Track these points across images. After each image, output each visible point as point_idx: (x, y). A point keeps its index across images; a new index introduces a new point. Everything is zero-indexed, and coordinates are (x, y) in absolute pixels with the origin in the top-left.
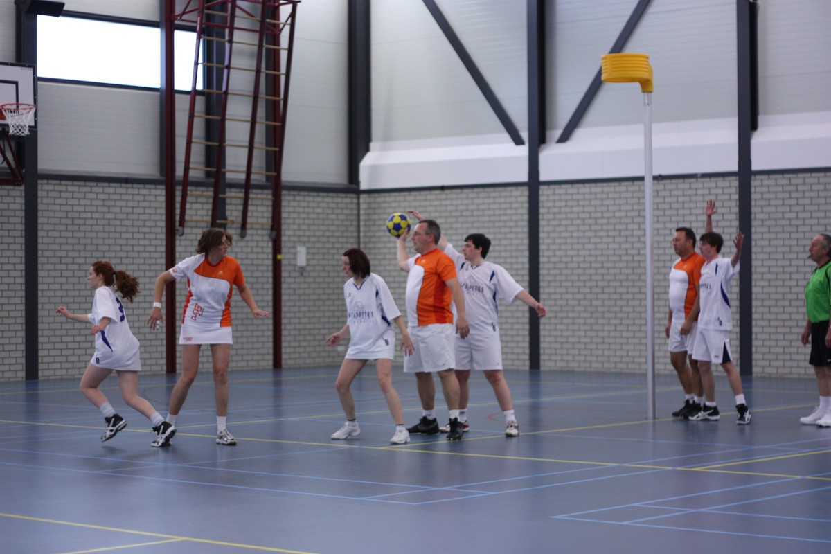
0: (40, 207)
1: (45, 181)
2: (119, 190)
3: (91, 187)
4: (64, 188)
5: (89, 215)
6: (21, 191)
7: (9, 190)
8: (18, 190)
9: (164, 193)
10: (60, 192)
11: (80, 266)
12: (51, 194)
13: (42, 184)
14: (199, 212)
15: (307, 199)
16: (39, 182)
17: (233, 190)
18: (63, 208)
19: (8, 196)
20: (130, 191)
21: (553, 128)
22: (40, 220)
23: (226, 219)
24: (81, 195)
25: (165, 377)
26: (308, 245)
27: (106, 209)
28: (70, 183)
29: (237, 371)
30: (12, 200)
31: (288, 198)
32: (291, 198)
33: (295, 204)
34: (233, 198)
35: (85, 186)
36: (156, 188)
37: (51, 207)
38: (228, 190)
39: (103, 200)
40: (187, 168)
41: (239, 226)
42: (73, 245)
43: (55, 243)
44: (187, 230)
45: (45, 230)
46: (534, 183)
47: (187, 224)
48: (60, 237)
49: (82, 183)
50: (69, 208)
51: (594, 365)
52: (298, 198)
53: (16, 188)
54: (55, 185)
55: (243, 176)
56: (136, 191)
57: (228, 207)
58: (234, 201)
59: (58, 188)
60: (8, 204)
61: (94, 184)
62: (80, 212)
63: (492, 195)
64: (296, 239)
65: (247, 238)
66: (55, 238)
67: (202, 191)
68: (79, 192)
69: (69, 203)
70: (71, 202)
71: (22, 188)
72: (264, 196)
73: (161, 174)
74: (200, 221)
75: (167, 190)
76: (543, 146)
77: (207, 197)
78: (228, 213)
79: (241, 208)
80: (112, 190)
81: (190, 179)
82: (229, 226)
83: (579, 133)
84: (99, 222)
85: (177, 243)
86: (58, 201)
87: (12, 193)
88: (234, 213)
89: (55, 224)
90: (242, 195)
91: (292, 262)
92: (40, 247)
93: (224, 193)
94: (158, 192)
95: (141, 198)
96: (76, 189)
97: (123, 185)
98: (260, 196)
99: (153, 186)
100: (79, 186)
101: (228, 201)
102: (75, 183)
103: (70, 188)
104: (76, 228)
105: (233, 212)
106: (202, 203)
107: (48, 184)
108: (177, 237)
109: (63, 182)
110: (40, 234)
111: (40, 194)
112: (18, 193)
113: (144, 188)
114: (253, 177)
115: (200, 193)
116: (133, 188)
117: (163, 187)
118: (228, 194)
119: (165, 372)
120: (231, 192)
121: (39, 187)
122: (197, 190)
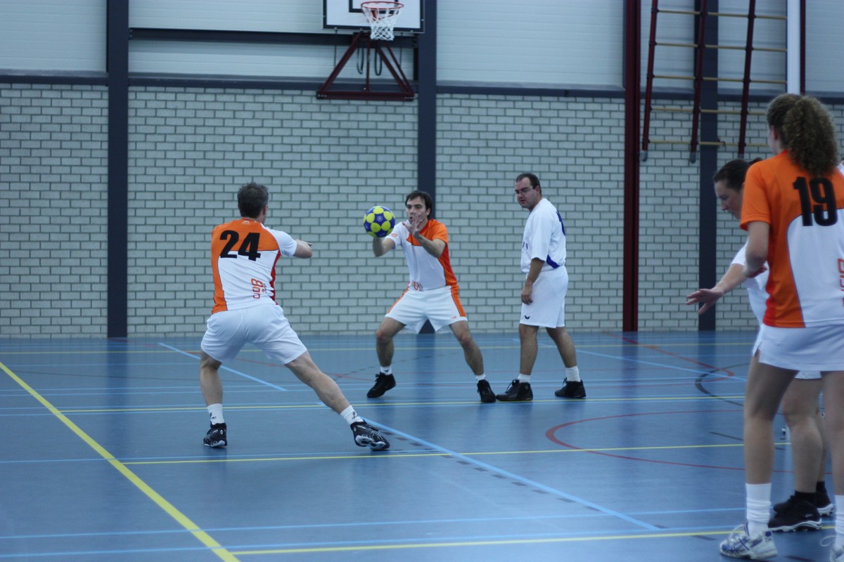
0: (439, 127)
1: (447, 95)
2: (556, 105)
3: (514, 101)
4: (474, 104)
5: (511, 136)
6: (413, 107)
7: (395, 106)
8: (410, 106)
9: (622, 107)
10: (469, 107)
11: (496, 198)
12: (455, 111)
13: (443, 99)
14: (676, 132)
16: (439, 96)
17: (728, 103)
18: (473, 127)
19: (395, 113)
20: (572, 106)
22: (439, 142)
23: (719, 141)
24: (499, 112)
25: (621, 336)
27: (536, 129)
28: (484, 97)
29: (731, 332)
30: (400, 118)
34: (727, 115)
35: (506, 100)
36: (611, 103)
37: (456, 127)
38: (720, 103)
39: (532, 118)
40: (650, 76)
41: (737, 149)
42: (487, 172)
43: (461, 170)
44: (651, 154)
45: (448, 155)
47: (650, 146)
48: (469, 162)
49: (502, 97)
50: (482, 128)
53: (407, 104)
54: (461, 99)
55: (740, 86)
56: (581, 106)
57: (720, 125)
58: (730, 118)
59: (465, 103)
60: (395, 123)
61: (519, 98)
62: (497, 132)
66: (461, 163)
67: (681, 106)
68: (496, 108)
69: (481, 121)
70: (484, 120)
71: (415, 103)
73: (624, 86)
74: (678, 143)
75: (627, 104)
77: (687, 112)
78: (720, 133)
80: (545, 105)
81: (654, 90)
82: (722, 148)
84: (526, 144)
85: (642, 170)
86: (465, 119)
87: (399, 110)
88: (730, 133)
89: (461, 147)
90: (739, 110)
92: (438, 174)
93: (716, 108)
94: (614, 107)
95: (589, 115)
96: (492, 104)
97: (562, 99)
99: (607, 100)
100: (497, 100)
101: (720, 117)
102: (491, 97)
103: (483, 104)
104: (492, 151)
105: (727, 131)
106: (681, 121)
107: (452, 98)
108: (642, 163)
109: (473, 96)
110: (439, 158)
111: (439, 110)
112: (409, 110)
113: (593, 102)
115: (679, 108)
116: (576, 102)
117: (622, 101)
118: (721, 109)
119: (621, 330)
120: (725, 106)
121: (439, 102)
122: (672, 104)
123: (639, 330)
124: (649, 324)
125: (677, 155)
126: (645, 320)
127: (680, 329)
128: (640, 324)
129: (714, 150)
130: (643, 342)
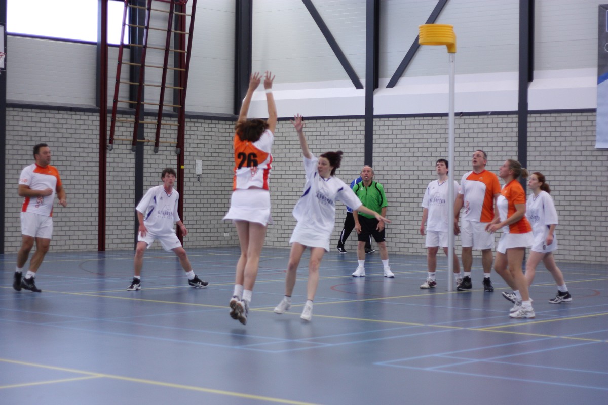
0: (7, 128)
1: (11, 109)
2: (66, 116)
3: (45, 113)
4: (25, 114)
9: (98, 119)
10: (22, 116)
12: (16, 118)
13: (9, 111)
14: (124, 134)
15: (203, 125)
16: (7, 109)
17: (149, 117)
18: (24, 129)
20: (74, 117)
21: (383, 77)
22: (7, 137)
23: (144, 139)
24: (38, 120)
25: (97, 254)
26: (203, 158)
27: (56, 130)
28: (30, 110)
31: (189, 124)
32: (192, 124)
33: (195, 128)
34: (149, 125)
35: (41, 113)
36: (92, 115)
37: (15, 128)
38: (145, 117)
39: (54, 123)
40: (116, 101)
41: (154, 144)
43: (18, 154)
44: (115, 146)
45: (11, 145)
46: (369, 117)
47: (115, 142)
48: (22, 150)
49: (39, 111)
50: (29, 129)
51: (411, 250)
52: (196, 124)
54: (18, 111)
55: (157, 108)
56: (78, 117)
57: (145, 130)
58: (150, 126)
59: (21, 114)
61: (48, 111)
63: (339, 124)
64: (195, 154)
65: (159, 153)
66: (18, 150)
68: (36, 117)
70: (30, 124)
72: (172, 123)
73: (97, 106)
74: (125, 140)
75: (101, 117)
76: (376, 89)
77: (130, 122)
78: (145, 134)
79: (155, 131)
80: (60, 116)
81: (118, 109)
82: (146, 144)
83: (403, 81)
85: (108, 155)
86: (21, 124)
88: (150, 135)
89: (18, 140)
90: (156, 121)
91: (192, 171)
92: (7, 157)
93: (143, 120)
94: (94, 118)
95: (82, 122)
96: (34, 115)
97: (69, 112)
98: (169, 122)
100: (36, 113)
101: (145, 125)
102: (34, 110)
103: (30, 114)
105: (149, 133)
107: (13, 111)
108: (108, 151)
109: (25, 110)
110: (7, 147)
111: (8, 118)
113: (84, 115)
114: (164, 108)
115: (125, 119)
116: (76, 115)
117: (98, 114)
118: (146, 121)
119: (97, 250)
120: (147, 119)
121: (7, 113)
122: (122, 118)
123: (106, 249)
124: (111, 246)
125: (124, 147)
126: (109, 245)
127: (125, 249)
128: (107, 246)
129: (142, 144)
130: (108, 258)
